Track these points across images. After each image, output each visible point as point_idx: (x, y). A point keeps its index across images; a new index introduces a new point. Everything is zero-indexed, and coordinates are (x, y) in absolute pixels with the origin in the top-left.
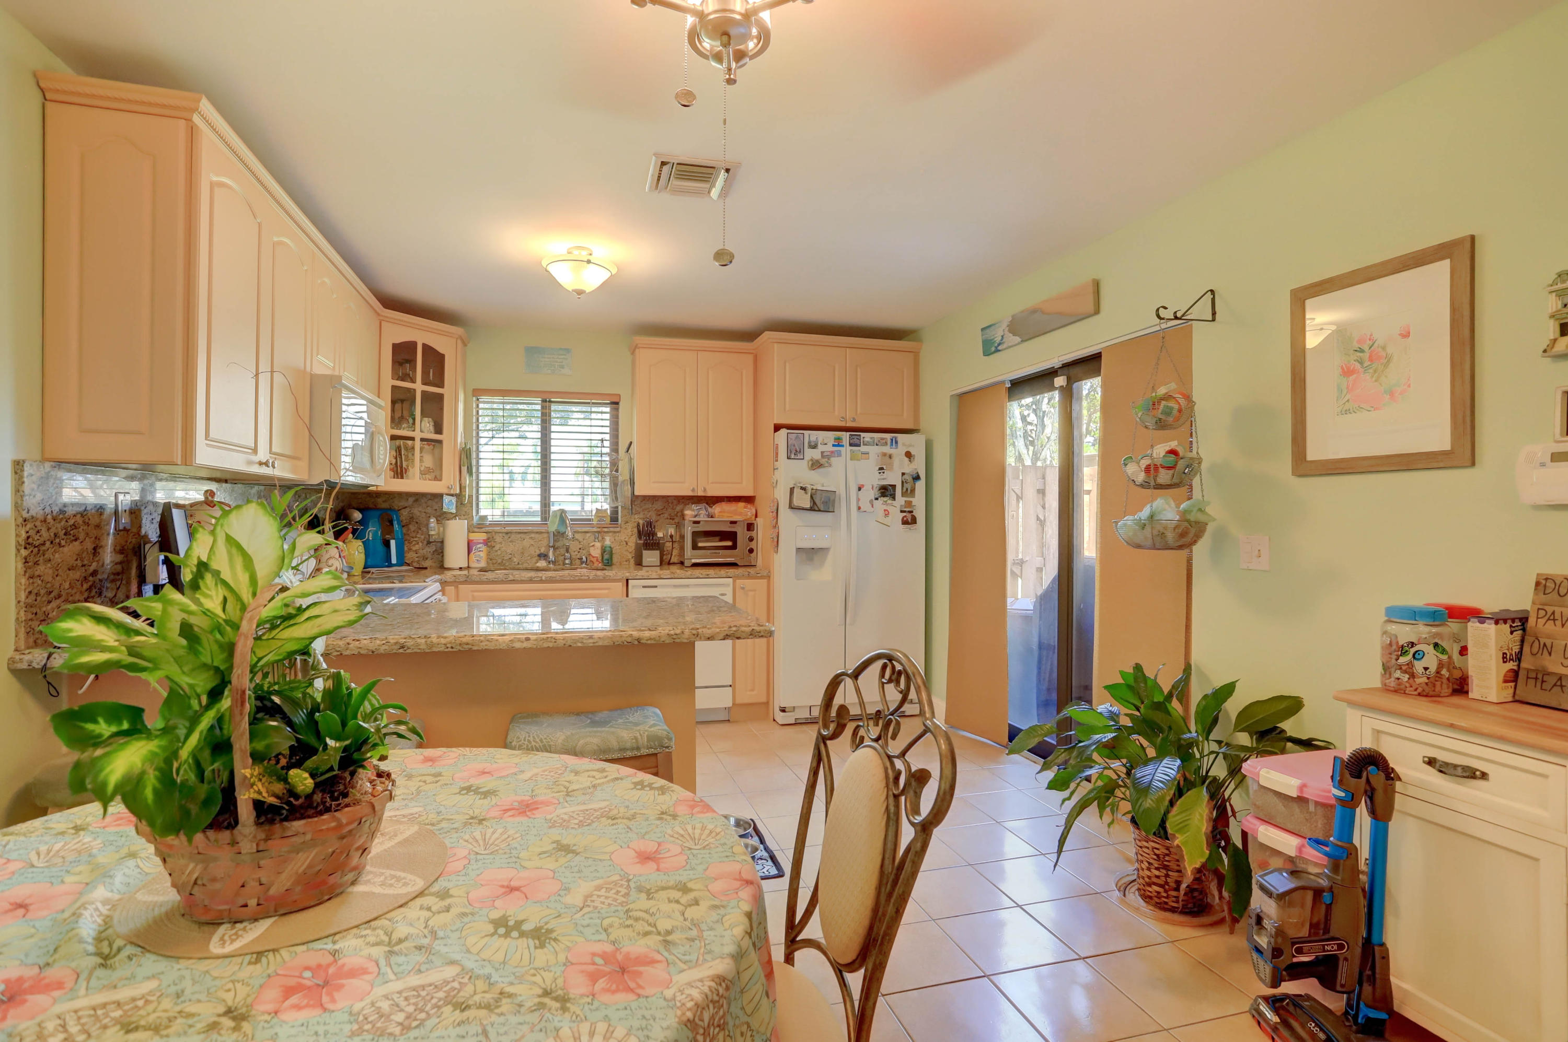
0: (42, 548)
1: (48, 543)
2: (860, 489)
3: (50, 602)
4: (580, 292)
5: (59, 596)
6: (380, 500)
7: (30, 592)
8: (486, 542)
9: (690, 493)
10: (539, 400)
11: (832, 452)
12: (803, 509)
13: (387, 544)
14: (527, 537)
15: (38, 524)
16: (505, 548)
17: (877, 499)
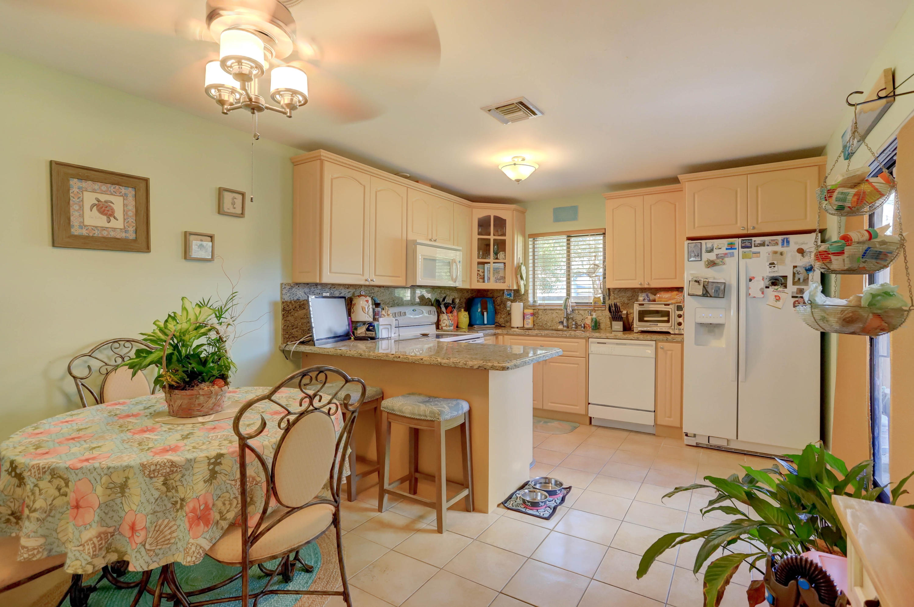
0: (290, 311)
1: (292, 310)
2: (750, 280)
3: (293, 329)
4: (518, 181)
5: (297, 328)
6: (489, 293)
7: (285, 326)
8: (533, 314)
9: (639, 286)
10: (565, 237)
11: (726, 254)
12: (697, 295)
13: (483, 315)
14: (554, 312)
15: (288, 303)
16: (543, 318)
17: (767, 287)
